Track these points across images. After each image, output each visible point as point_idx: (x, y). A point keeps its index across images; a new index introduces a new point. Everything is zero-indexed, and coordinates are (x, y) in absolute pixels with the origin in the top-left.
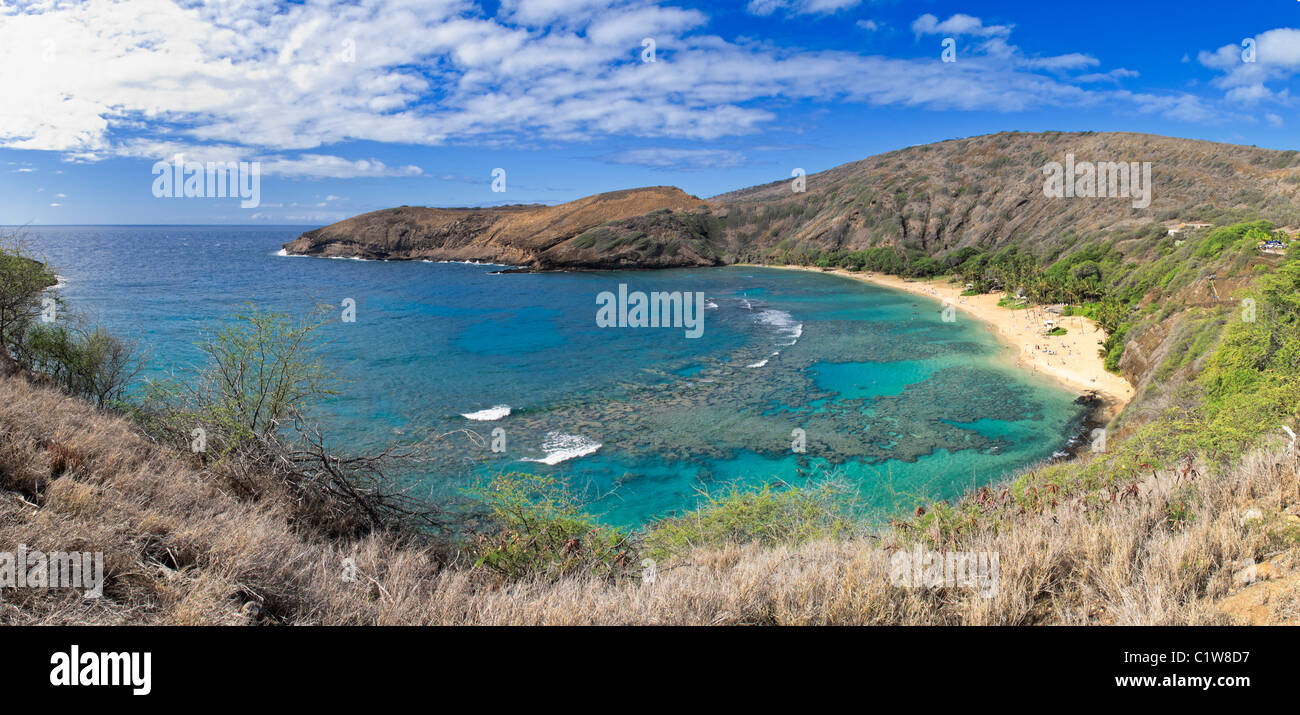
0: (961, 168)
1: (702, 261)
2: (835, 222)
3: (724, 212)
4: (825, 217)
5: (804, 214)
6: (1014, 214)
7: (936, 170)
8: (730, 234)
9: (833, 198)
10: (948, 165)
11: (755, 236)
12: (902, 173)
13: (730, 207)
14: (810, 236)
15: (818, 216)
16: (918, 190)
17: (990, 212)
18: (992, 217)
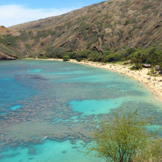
0: (127, 11)
1: (10, 57)
2: (71, 38)
3: (18, 34)
4: (66, 36)
5: (56, 35)
6: (153, 32)
7: (116, 13)
8: (22, 44)
9: (68, 28)
10: (121, 10)
11: (33, 45)
12: (99, 15)
13: (20, 31)
14: (59, 45)
15: (62, 35)
16: (107, 22)
17: (141, 32)
18: (142, 34)
